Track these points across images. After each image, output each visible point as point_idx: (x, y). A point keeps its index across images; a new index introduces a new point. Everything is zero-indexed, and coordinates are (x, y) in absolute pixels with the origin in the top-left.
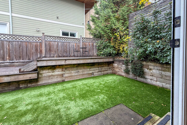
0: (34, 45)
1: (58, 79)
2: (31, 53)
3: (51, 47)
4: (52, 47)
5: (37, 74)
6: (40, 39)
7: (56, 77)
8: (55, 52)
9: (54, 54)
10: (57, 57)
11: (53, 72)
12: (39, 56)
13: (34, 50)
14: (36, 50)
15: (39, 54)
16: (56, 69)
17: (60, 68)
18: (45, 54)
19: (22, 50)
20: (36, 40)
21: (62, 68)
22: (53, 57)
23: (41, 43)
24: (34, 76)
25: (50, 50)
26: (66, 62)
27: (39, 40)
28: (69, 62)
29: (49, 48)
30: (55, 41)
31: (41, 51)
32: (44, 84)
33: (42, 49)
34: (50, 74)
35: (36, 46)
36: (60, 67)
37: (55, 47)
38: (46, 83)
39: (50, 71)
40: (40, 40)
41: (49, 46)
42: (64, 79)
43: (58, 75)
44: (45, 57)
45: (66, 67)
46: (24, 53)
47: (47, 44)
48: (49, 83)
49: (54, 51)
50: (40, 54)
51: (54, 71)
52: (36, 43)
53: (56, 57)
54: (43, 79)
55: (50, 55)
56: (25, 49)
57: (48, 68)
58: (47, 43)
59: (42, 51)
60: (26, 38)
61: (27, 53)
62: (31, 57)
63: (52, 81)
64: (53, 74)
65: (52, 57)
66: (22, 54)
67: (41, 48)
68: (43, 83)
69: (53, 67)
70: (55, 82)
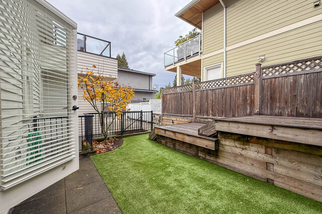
0: (241, 91)
1: (253, 168)
2: (236, 106)
3: (274, 92)
4: (277, 91)
5: (214, 143)
6: (252, 79)
7: (249, 162)
8: (286, 103)
9: (283, 109)
10: (290, 115)
11: (243, 149)
12: (248, 111)
13: (240, 100)
14: (245, 100)
15: (249, 108)
16: (251, 144)
17: (261, 144)
18: (261, 108)
19: (226, 101)
20: (244, 82)
21: (267, 147)
22: (281, 115)
23: (253, 85)
24: (210, 145)
25: (272, 98)
26: (275, 132)
27: (249, 81)
28: (285, 135)
29: (271, 94)
30: (285, 75)
31: (252, 102)
32: (227, 167)
33: (254, 97)
34: (238, 151)
35: (245, 93)
36: (260, 141)
37: (286, 90)
38: (231, 167)
39: (237, 144)
40: (252, 81)
41: (269, 89)
42: (271, 177)
43: (255, 160)
44: (260, 114)
45: (277, 145)
46: (228, 107)
47: (265, 86)
48: (235, 168)
49: (282, 101)
50: (251, 107)
51: (247, 147)
52: (244, 87)
53: (288, 116)
54: (226, 157)
55: (272, 109)
56: (228, 100)
57: (233, 137)
58: (266, 84)
59: (254, 102)
60: (231, 80)
61: (230, 106)
62: (236, 112)
63: (240, 168)
64: (243, 152)
65: (276, 115)
66: (225, 107)
67: (253, 95)
68: (226, 164)
69: (245, 139)
70: (247, 173)
